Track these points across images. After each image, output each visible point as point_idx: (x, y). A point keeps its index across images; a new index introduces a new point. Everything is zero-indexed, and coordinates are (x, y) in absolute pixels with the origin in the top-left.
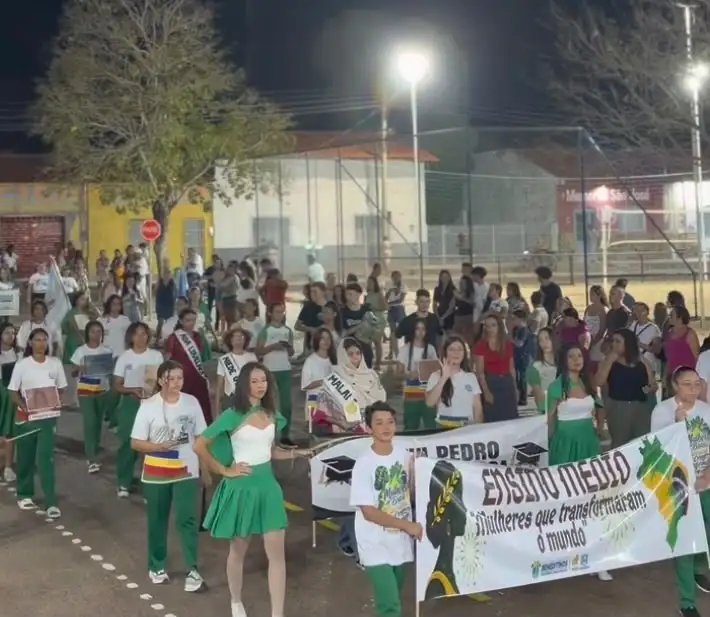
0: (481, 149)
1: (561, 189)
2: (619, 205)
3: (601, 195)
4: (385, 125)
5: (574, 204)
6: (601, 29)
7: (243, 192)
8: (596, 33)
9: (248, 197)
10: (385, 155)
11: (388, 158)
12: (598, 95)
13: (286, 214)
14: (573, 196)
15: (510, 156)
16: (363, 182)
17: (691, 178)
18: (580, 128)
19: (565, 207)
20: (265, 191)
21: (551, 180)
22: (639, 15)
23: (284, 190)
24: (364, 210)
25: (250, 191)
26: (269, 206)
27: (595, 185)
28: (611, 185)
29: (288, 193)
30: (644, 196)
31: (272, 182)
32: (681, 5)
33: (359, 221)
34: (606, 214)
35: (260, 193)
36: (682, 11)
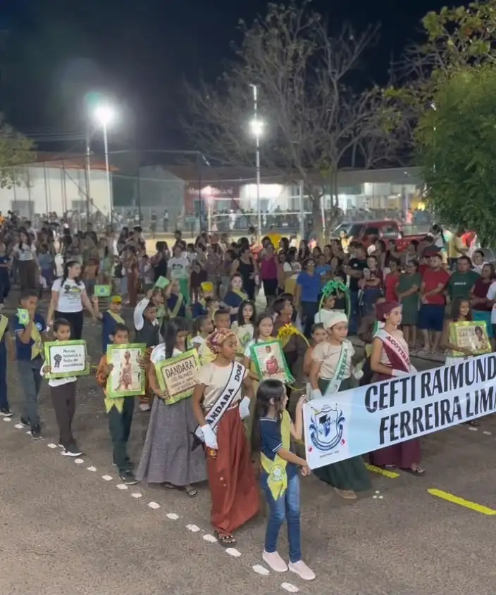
0: (143, 164)
1: (186, 188)
2: (217, 196)
3: (208, 191)
4: (88, 149)
5: (194, 196)
6: (211, 95)
7: (5, 185)
8: (208, 97)
9: (9, 188)
10: (89, 167)
11: (91, 168)
12: (209, 133)
13: (32, 199)
14: (192, 191)
15: (159, 169)
16: (77, 181)
17: (255, 182)
18: (199, 152)
19: (188, 197)
20: (19, 184)
21: (181, 182)
22: (231, 89)
23: (31, 184)
24: (77, 197)
25: (11, 184)
26: (22, 194)
27: (205, 185)
28: (214, 186)
29: (33, 186)
30: (230, 192)
31: (23, 179)
32: (251, 85)
33: (75, 203)
34: (210, 201)
35: (16, 186)
36: (252, 88)
